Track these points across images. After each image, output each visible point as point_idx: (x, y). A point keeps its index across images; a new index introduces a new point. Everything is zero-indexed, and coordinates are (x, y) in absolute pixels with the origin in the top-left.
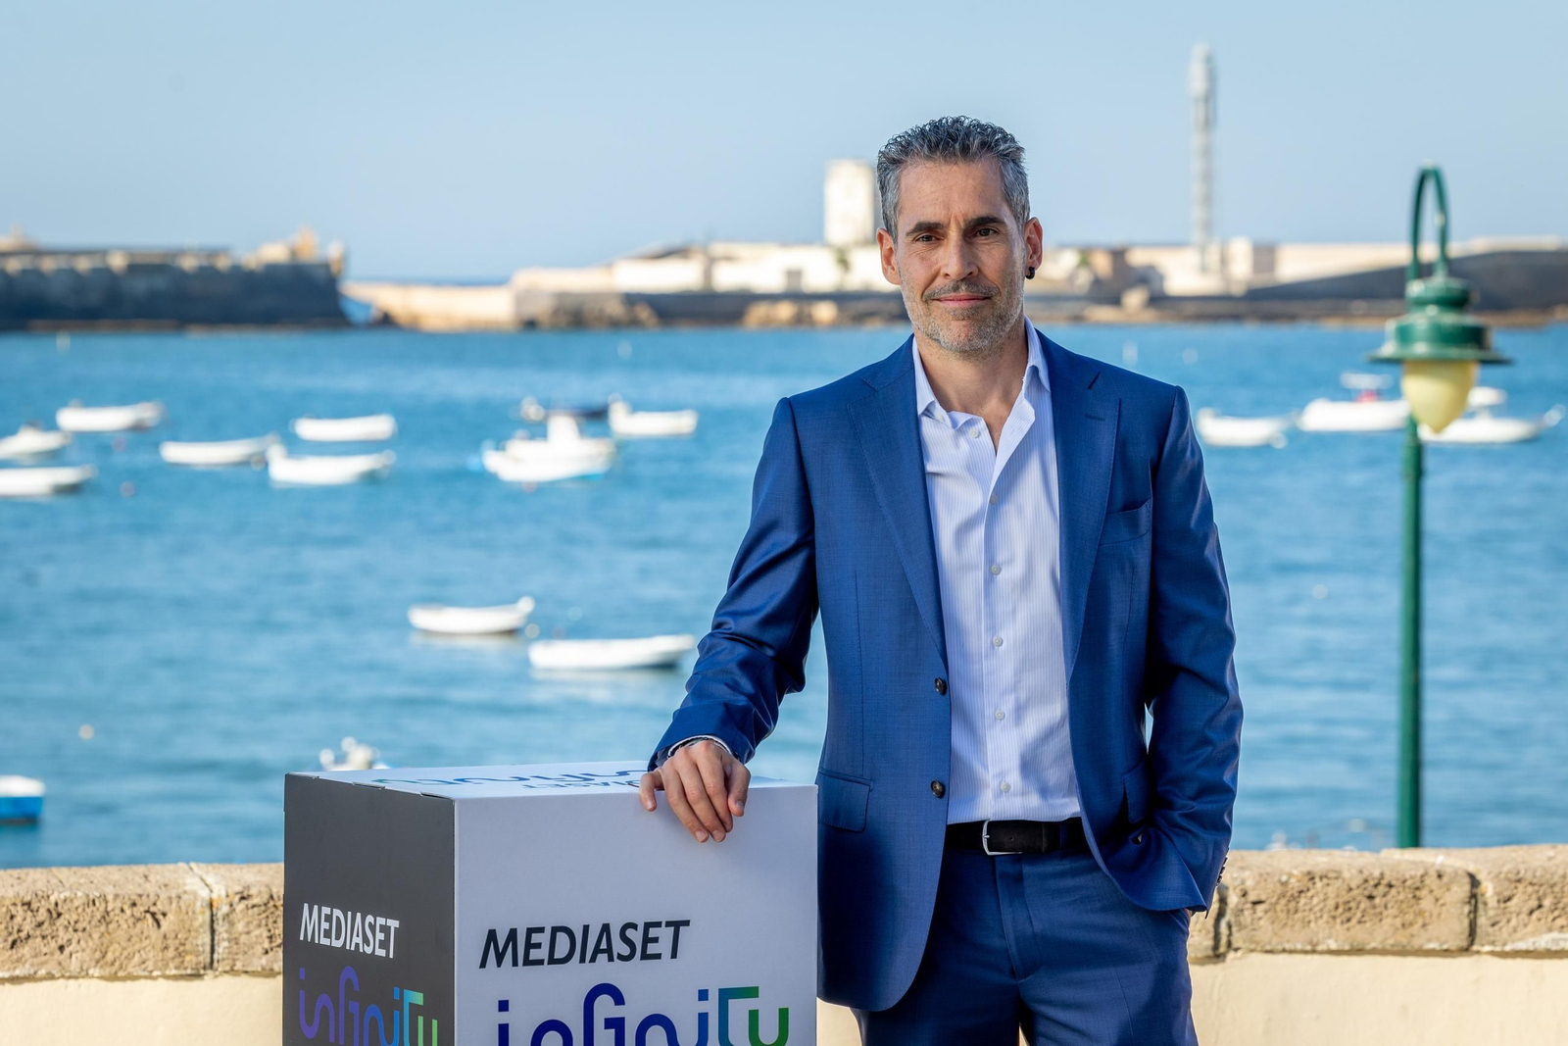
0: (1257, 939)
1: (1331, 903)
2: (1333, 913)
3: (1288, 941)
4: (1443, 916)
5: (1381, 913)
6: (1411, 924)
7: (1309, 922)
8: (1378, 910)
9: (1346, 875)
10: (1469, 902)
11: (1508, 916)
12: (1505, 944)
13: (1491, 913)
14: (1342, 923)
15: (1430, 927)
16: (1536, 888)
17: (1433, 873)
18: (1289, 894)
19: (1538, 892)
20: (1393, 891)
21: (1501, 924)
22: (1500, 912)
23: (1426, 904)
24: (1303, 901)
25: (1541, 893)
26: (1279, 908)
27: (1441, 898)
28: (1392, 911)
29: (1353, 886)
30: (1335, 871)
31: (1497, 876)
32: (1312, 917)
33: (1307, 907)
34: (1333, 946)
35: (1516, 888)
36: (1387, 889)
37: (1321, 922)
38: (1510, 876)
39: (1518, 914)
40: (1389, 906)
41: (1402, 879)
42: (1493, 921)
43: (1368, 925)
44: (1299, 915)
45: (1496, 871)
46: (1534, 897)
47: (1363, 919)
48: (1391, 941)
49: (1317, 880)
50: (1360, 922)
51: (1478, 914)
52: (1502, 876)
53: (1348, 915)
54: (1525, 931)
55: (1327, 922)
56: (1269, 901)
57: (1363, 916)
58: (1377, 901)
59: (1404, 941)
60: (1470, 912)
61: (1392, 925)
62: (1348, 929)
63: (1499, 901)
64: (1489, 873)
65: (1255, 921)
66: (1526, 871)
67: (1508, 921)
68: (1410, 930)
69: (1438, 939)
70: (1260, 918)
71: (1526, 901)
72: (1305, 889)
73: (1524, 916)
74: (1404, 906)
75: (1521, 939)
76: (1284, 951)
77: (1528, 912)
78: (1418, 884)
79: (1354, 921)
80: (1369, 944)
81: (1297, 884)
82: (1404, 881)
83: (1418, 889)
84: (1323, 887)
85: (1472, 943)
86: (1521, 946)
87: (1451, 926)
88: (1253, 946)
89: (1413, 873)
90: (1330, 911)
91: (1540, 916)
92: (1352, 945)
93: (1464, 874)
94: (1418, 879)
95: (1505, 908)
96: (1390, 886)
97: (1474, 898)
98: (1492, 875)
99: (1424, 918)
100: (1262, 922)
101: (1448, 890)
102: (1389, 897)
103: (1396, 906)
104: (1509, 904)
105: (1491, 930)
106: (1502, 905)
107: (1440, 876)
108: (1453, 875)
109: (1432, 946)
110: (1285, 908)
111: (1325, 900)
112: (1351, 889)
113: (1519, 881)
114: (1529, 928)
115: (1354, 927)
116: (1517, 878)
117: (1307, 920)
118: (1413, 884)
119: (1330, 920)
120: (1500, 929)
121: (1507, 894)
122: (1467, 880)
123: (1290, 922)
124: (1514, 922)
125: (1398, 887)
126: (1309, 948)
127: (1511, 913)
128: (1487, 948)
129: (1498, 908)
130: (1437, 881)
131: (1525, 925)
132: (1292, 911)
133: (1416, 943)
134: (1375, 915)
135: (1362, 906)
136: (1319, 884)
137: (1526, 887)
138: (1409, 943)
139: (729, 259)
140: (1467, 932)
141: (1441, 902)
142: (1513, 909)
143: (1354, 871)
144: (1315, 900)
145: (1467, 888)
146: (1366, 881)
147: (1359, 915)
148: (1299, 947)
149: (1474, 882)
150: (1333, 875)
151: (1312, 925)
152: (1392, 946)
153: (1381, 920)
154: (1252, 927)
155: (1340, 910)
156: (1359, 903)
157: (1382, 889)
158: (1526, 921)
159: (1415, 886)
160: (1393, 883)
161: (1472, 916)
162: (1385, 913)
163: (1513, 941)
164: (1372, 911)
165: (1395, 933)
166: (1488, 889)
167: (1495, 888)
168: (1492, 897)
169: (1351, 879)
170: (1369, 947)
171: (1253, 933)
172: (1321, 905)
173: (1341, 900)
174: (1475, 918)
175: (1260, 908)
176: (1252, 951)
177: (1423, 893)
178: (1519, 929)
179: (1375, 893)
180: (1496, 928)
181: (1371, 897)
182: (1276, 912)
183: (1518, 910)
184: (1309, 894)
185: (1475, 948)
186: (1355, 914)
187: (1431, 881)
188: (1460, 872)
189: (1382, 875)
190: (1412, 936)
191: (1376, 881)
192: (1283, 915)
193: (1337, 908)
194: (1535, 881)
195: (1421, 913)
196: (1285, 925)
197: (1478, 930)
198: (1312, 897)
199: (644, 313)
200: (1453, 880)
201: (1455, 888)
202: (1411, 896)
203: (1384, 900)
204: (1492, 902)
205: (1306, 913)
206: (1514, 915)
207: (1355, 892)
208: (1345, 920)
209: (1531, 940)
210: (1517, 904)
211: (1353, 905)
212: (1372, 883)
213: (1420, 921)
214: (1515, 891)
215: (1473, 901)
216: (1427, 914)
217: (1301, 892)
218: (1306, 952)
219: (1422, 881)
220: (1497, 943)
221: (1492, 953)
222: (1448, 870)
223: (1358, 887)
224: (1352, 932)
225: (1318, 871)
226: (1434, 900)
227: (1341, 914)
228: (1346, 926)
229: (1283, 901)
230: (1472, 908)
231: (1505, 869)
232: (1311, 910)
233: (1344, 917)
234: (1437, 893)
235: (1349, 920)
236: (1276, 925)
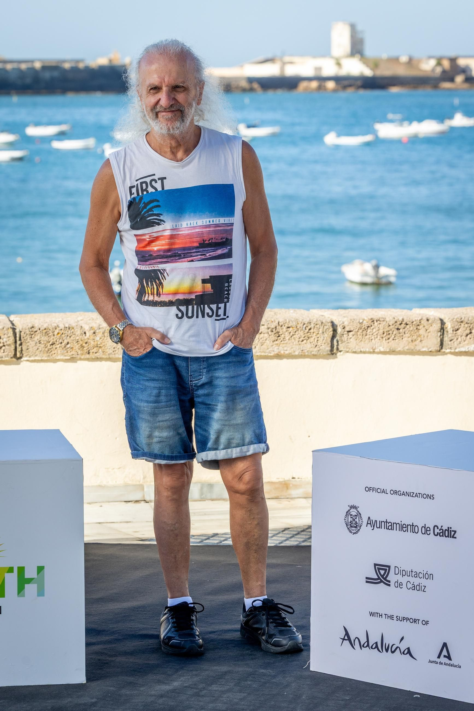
0: (349, 347)
1: (381, 331)
2: (382, 336)
3: (363, 348)
4: (429, 337)
5: (403, 336)
6: (415, 340)
7: (372, 339)
8: (401, 334)
9: (387, 319)
10: (441, 331)
11: (457, 337)
12: (456, 349)
13: (450, 335)
14: (386, 340)
15: (423, 342)
16: (469, 325)
17: (425, 319)
18: (363, 328)
19: (470, 326)
20: (408, 326)
21: (454, 340)
22: (454, 335)
23: (422, 331)
24: (369, 331)
25: (471, 327)
26: (359, 333)
27: (428, 329)
28: (407, 335)
29: (391, 324)
30: (383, 318)
31: (452, 320)
32: (373, 338)
33: (371, 333)
34: (382, 350)
35: (460, 325)
36: (405, 325)
37: (376, 339)
38: (457, 320)
39: (461, 336)
40: (406, 333)
41: (412, 321)
42: (450, 339)
43: (397, 340)
44: (368, 336)
45: (452, 318)
46: (468, 329)
47: (395, 338)
48: (407, 348)
49: (375, 322)
50: (393, 339)
51: (444, 336)
52: (455, 320)
53: (388, 336)
54: (464, 343)
55: (379, 340)
56: (354, 331)
57: (395, 337)
58: (401, 330)
59: (413, 348)
60: (441, 335)
61: (407, 341)
62: (388, 343)
63: (453, 331)
64: (449, 319)
65: (348, 340)
66: (465, 318)
67: (457, 339)
68: (415, 343)
69: (427, 346)
70: (351, 338)
71: (465, 330)
72: (370, 326)
73: (464, 337)
74: (412, 332)
75: (462, 347)
76: (361, 352)
77: (465, 335)
78: (419, 323)
79: (391, 339)
80: (397, 349)
81: (366, 323)
82: (413, 322)
83: (418, 325)
84: (378, 325)
85: (442, 348)
86: (463, 349)
87: (433, 342)
88: (348, 350)
89: (416, 319)
90: (381, 335)
91: (471, 337)
92: (390, 349)
93: (438, 319)
94: (418, 321)
95: (456, 333)
96: (407, 324)
97: (442, 329)
98: (450, 319)
99: (421, 337)
100: (351, 340)
101: (431, 326)
102: (406, 329)
103: (409, 333)
104: (457, 332)
105: (450, 343)
106: (455, 332)
107: (428, 320)
108: (433, 319)
109: (424, 349)
110: (361, 334)
111: (378, 330)
112: (389, 326)
113: (462, 322)
114: (466, 342)
115: (390, 341)
116: (461, 321)
117: (371, 338)
118: (416, 323)
119: (381, 338)
120: (454, 342)
121: (457, 327)
122: (439, 322)
123: (363, 340)
124: (459, 340)
125: (410, 324)
126: (371, 350)
127: (458, 336)
128: (448, 351)
129: (453, 333)
130: (427, 322)
131: (465, 341)
132: (365, 335)
133: (418, 348)
134: (400, 336)
135: (394, 333)
136: (376, 324)
137: (464, 324)
138: (415, 348)
139: (291, 63)
140: (439, 344)
141: (428, 331)
142: (459, 334)
143: (391, 318)
144: (374, 330)
145: (439, 325)
146: (396, 322)
147: (393, 336)
148: (367, 350)
149: (442, 322)
150: (382, 320)
151: (373, 340)
152: (407, 350)
153: (402, 339)
154: (347, 342)
155: (385, 334)
156: (393, 331)
157: (403, 326)
158: (465, 339)
159: (417, 324)
160: (408, 323)
161: (442, 337)
162: (404, 336)
163: (459, 348)
164: (399, 335)
165: (408, 344)
166: (449, 326)
167: (451, 325)
168: (450, 328)
169: (390, 321)
170: (397, 350)
171: (348, 344)
172: (377, 332)
173: (385, 331)
174: (443, 337)
175: (351, 334)
176: (348, 352)
177: (420, 327)
178: (461, 343)
179: (400, 328)
180: (452, 342)
181: (398, 329)
182: (357, 335)
183: (461, 334)
184: (372, 328)
185: (443, 350)
186: (391, 336)
187: (424, 322)
188: (436, 318)
189: (403, 320)
190: (416, 345)
191: (400, 322)
192: (361, 337)
193: (383, 334)
194: (468, 322)
195: (419, 336)
196: (362, 340)
197: (444, 343)
198: (373, 329)
199: (256, 86)
200: (433, 322)
201: (434, 325)
202: (415, 328)
203: (404, 330)
204: (450, 331)
205: (371, 336)
206: (460, 336)
207: (391, 327)
208: (387, 339)
209: (467, 347)
210: (460, 332)
211: (390, 332)
212: (398, 323)
213: (419, 339)
214: (460, 326)
215: (442, 331)
216: (422, 336)
217: (368, 327)
218: (370, 353)
219: (420, 322)
220: (452, 348)
221: (451, 353)
222: (432, 317)
223: (393, 325)
224: (390, 344)
225: (375, 318)
226: (425, 330)
227: (385, 336)
228: (387, 341)
229: (361, 331)
230: (442, 334)
231: (456, 317)
232: (372, 334)
233: (387, 338)
234: (426, 327)
235: (389, 339)
236: (357, 340)
